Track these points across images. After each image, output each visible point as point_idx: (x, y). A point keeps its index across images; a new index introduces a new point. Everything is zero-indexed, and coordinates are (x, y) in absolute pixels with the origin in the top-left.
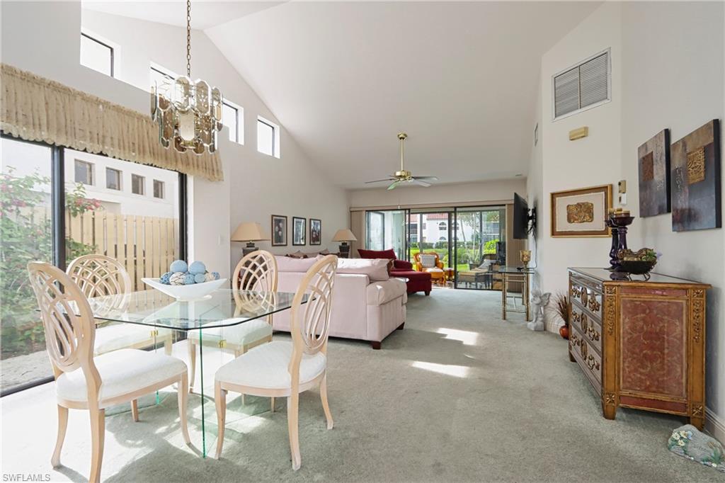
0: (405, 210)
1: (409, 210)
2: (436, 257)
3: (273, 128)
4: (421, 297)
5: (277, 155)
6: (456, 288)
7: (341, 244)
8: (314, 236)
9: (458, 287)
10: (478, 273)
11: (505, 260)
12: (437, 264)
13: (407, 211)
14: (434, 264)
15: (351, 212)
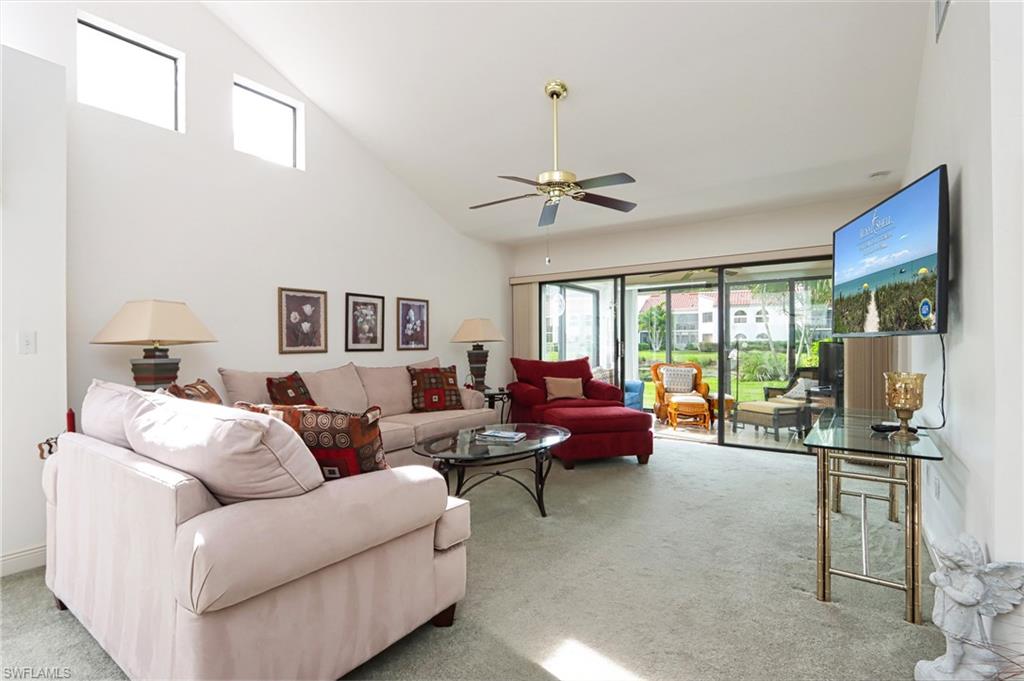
0: (615, 277)
1: (622, 277)
2: (695, 371)
3: (294, 109)
4: (629, 464)
5: (301, 165)
6: (721, 442)
7: (471, 349)
8: (410, 332)
9: (726, 441)
10: (780, 410)
11: (842, 385)
12: (696, 386)
13: (619, 280)
14: (690, 387)
15: (512, 285)
